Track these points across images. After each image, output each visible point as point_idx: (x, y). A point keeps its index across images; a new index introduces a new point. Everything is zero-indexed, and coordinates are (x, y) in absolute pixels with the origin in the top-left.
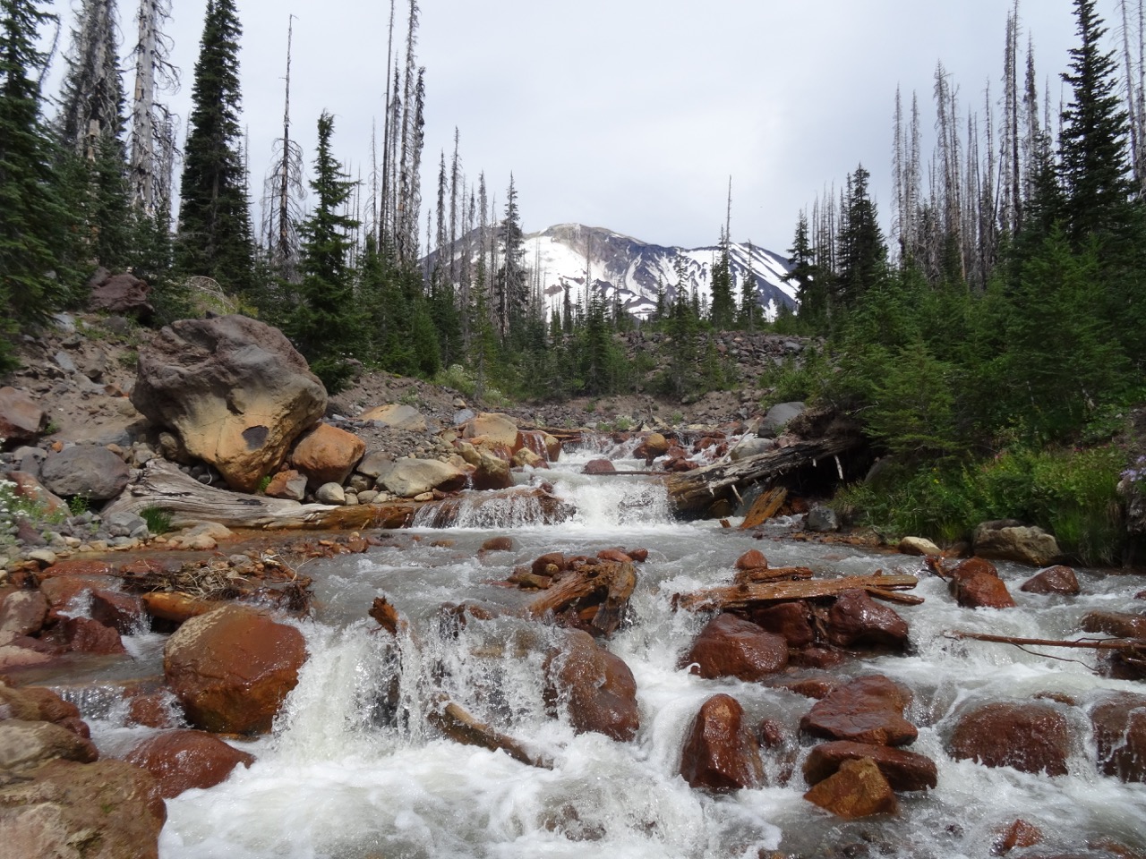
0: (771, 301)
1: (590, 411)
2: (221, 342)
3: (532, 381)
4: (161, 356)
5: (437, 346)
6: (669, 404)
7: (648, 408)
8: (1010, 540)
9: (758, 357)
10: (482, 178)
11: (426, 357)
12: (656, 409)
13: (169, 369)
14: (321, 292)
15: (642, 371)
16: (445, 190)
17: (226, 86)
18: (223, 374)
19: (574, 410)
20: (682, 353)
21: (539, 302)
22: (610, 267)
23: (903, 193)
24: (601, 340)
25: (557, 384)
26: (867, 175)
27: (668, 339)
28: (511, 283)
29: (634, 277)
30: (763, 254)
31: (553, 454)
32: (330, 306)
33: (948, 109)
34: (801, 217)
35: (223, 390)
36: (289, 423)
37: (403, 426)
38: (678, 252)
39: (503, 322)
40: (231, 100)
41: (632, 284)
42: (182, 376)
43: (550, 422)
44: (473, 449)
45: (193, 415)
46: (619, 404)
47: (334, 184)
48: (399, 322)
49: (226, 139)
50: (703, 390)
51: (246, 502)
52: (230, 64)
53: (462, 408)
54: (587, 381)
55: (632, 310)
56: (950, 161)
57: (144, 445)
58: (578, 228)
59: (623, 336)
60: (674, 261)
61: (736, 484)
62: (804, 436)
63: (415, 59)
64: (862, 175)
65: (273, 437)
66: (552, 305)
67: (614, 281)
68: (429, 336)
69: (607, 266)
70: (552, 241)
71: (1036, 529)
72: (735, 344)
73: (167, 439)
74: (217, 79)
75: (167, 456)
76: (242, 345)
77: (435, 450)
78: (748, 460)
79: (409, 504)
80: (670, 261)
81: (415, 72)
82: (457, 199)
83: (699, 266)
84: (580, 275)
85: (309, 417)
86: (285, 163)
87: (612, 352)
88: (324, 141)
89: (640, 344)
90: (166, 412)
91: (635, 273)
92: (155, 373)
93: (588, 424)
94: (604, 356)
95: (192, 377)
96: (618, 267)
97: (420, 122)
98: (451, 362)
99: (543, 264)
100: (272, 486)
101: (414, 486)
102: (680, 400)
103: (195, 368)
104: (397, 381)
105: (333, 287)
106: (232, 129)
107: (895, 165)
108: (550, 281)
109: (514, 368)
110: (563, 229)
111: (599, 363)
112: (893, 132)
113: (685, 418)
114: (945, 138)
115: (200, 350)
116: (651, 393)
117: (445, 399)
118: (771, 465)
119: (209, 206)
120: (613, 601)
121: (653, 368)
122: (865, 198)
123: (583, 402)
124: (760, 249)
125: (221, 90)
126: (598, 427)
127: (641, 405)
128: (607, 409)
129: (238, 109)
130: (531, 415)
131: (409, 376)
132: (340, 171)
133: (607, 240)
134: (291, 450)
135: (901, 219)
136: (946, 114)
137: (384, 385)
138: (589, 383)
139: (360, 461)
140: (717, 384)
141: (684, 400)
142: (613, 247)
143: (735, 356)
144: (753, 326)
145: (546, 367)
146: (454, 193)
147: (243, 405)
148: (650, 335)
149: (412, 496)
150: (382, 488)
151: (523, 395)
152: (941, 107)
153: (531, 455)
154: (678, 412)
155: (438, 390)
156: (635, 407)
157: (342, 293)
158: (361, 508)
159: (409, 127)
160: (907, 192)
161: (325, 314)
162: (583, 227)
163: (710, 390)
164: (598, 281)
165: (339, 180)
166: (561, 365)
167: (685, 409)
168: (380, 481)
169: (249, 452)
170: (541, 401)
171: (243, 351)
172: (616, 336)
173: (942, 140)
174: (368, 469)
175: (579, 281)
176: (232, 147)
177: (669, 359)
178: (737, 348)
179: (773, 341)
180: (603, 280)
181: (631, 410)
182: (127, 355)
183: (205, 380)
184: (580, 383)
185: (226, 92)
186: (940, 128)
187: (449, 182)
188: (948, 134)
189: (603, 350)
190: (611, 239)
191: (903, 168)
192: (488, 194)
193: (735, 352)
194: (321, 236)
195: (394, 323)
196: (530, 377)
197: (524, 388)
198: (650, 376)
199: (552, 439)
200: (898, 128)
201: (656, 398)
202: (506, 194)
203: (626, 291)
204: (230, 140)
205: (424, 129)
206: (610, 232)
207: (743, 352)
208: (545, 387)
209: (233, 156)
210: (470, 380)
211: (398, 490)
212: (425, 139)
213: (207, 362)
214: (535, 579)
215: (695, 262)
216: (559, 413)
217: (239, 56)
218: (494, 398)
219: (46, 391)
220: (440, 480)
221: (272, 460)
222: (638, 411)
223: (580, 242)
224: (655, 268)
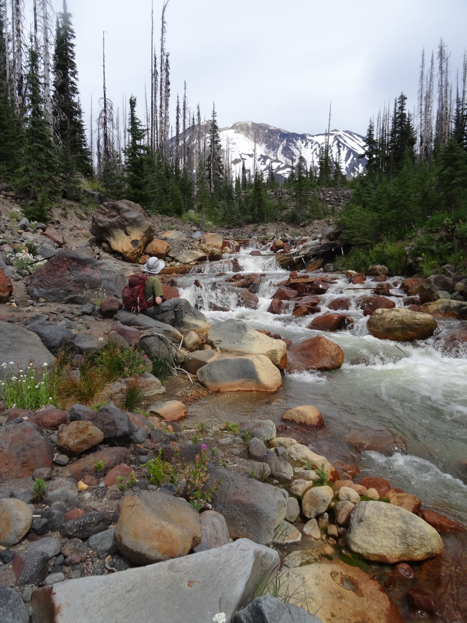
0: (360, 165)
1: (255, 231)
2: (122, 210)
3: (227, 216)
4: (101, 215)
5: (182, 201)
6: (294, 227)
7: (283, 229)
8: (375, 269)
9: (340, 202)
10: (198, 107)
11: (178, 207)
12: (287, 229)
13: (105, 220)
14: (135, 181)
15: (281, 210)
16: (180, 116)
17: (70, 67)
18: (123, 221)
19: (247, 231)
20: (300, 201)
21: (229, 170)
22: (268, 147)
23: (423, 110)
24: (260, 195)
25: (239, 217)
26: (406, 98)
27: (294, 194)
28: (214, 164)
29: (282, 153)
30: (356, 137)
31: (237, 249)
32: (139, 187)
33: (444, 66)
34: (370, 122)
35: (123, 227)
36: (145, 238)
37: (178, 239)
38: (308, 137)
39: (211, 185)
40: (73, 74)
41: (281, 157)
42: (110, 222)
43: (236, 236)
44: (206, 247)
45: (113, 236)
46: (269, 227)
47: (138, 130)
48: (165, 191)
49: (72, 95)
50: (311, 219)
51: (134, 266)
52: (71, 55)
53: (195, 231)
54: (253, 215)
55: (280, 172)
56: (444, 95)
57: (97, 247)
58: (250, 124)
59: (272, 191)
60: (305, 142)
61: (303, 257)
62: (331, 240)
63: (165, 50)
64: (403, 98)
65: (141, 243)
66: (236, 172)
67: (271, 155)
68: (178, 197)
69: (266, 147)
70: (235, 132)
71: (383, 266)
72: (328, 195)
73: (105, 245)
74: (65, 63)
75: (104, 250)
76: (128, 211)
77: (192, 248)
78: (308, 249)
79: (188, 266)
80: (303, 143)
81: (165, 58)
82: (186, 121)
83: (319, 146)
84: (251, 152)
85: (151, 236)
86: (105, 111)
87: (267, 201)
88: (132, 110)
89: (281, 196)
90: (104, 235)
91: (282, 150)
92: (100, 222)
93: (253, 237)
94: (261, 203)
95: (113, 223)
96: (272, 147)
97: (168, 83)
98: (188, 209)
99: (231, 146)
100: (141, 261)
101: (189, 260)
102: (299, 224)
103: (114, 220)
104: (166, 219)
105: (140, 178)
106: (74, 90)
107: (420, 94)
108: (235, 156)
109: (217, 210)
110: (241, 125)
111: (259, 206)
112: (419, 75)
113: (302, 233)
114: (442, 82)
115: (114, 213)
116: (285, 221)
117: (187, 227)
118: (317, 251)
119: (66, 131)
120: (254, 284)
121: (287, 209)
122: (404, 112)
123: (252, 226)
124: (354, 134)
125: (68, 69)
126: (258, 238)
127: (280, 227)
128: (264, 230)
129: (77, 79)
130: (227, 234)
131: (171, 216)
132: (140, 124)
133: (267, 131)
134: (145, 248)
135: (421, 124)
136: (443, 69)
137: (160, 221)
138: (255, 217)
139: (168, 252)
140: (318, 216)
141: (301, 225)
142: (270, 134)
143: (328, 201)
144: (339, 185)
145: (233, 209)
146: (185, 117)
147: (130, 232)
148: (286, 191)
149: (188, 264)
150: (177, 261)
151: (222, 223)
152: (441, 65)
153: (229, 250)
154: (298, 231)
155: (184, 223)
156: (277, 228)
157: (144, 180)
158: (171, 268)
159: (163, 88)
160: (426, 109)
161: (138, 191)
162: (253, 123)
163: (314, 219)
164: (261, 155)
165: (140, 128)
166: (241, 208)
167: (302, 229)
168: (176, 258)
169: (134, 249)
170: (231, 226)
171: (129, 213)
172: (268, 192)
173: (440, 83)
174: (171, 255)
175: (250, 155)
176: (75, 99)
177: (294, 203)
178: (329, 197)
179: (348, 193)
180: (264, 154)
181: (275, 230)
182: (63, 212)
183: (117, 224)
184: (250, 217)
185: (70, 70)
186: (440, 76)
187: (182, 111)
188: (444, 80)
189: (261, 200)
190: (269, 130)
191: (424, 95)
192: (201, 115)
193: (328, 199)
194: (134, 155)
195: (163, 191)
196: (225, 215)
197: (223, 220)
198: (285, 212)
199: (237, 244)
200: (422, 73)
201: (287, 224)
202: (211, 114)
203: (277, 161)
204: (74, 96)
205: (170, 87)
206: (268, 126)
207: (332, 199)
208: (233, 219)
209: (76, 105)
210: (198, 217)
211: (183, 261)
212: (170, 92)
213: (117, 217)
214: (233, 279)
215: (317, 143)
216: (240, 232)
217: (75, 50)
218: (209, 226)
219: (58, 229)
220: (198, 258)
221: (140, 252)
222: (278, 230)
223: (251, 133)
224: (294, 147)
